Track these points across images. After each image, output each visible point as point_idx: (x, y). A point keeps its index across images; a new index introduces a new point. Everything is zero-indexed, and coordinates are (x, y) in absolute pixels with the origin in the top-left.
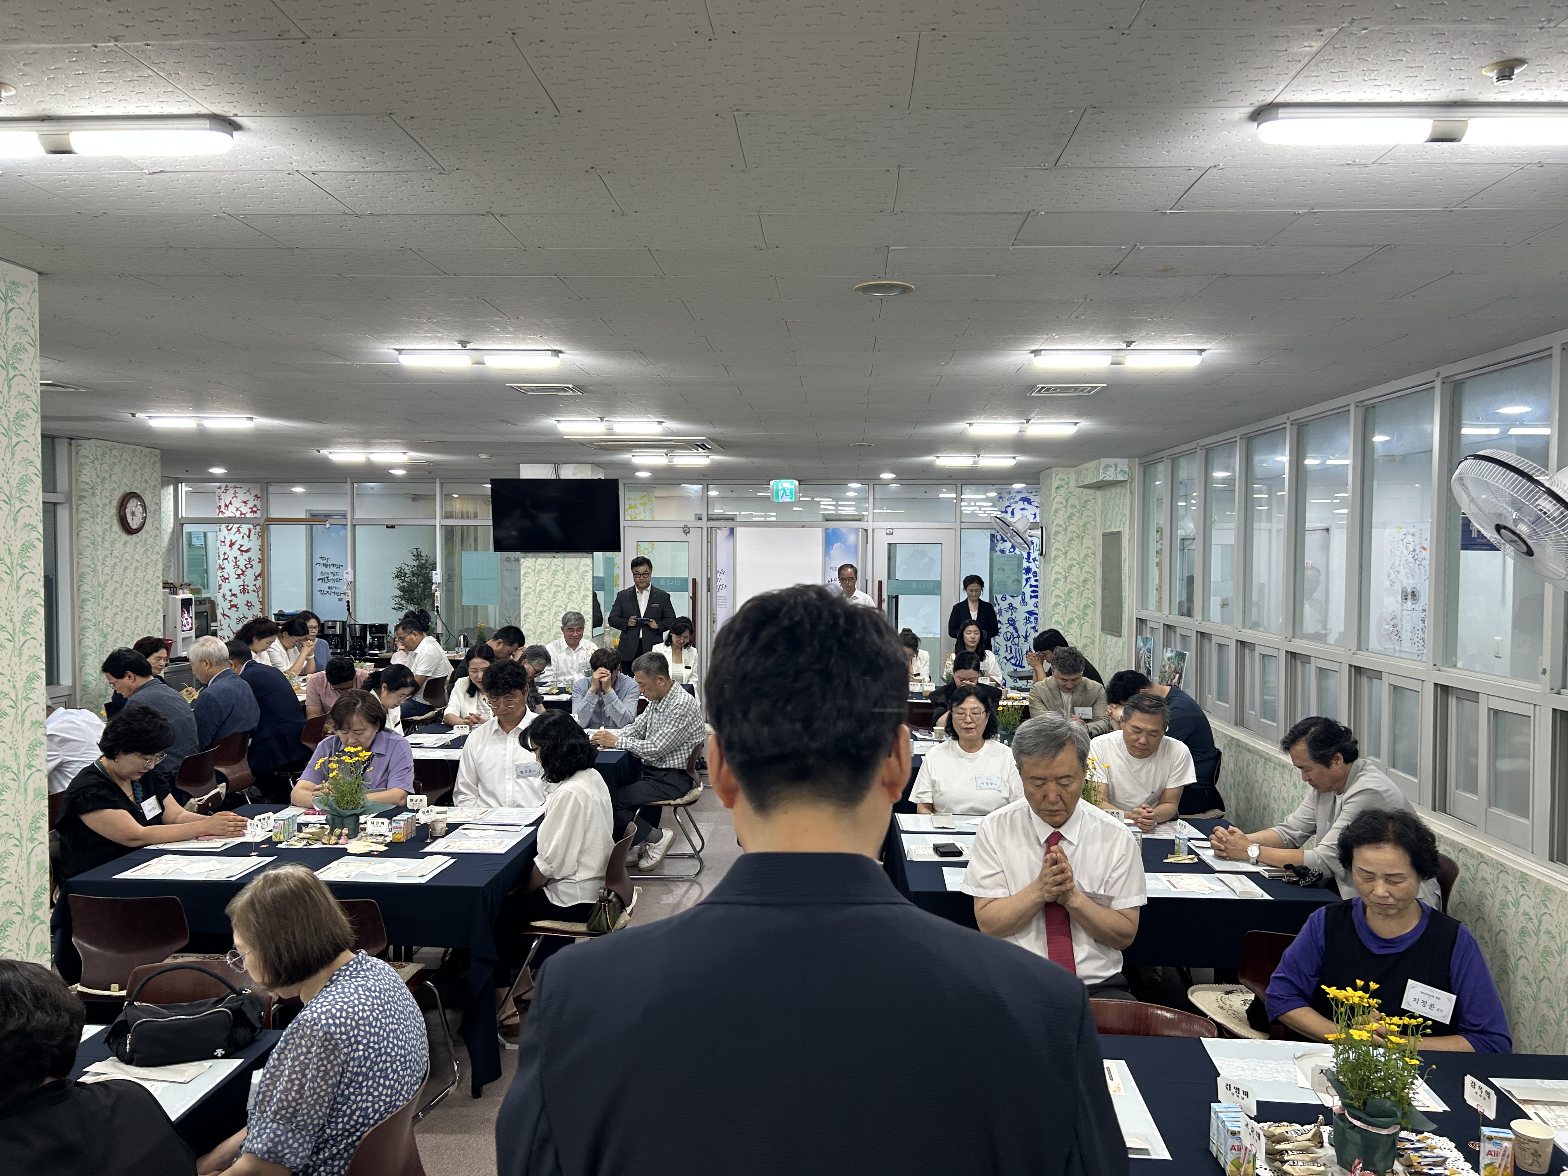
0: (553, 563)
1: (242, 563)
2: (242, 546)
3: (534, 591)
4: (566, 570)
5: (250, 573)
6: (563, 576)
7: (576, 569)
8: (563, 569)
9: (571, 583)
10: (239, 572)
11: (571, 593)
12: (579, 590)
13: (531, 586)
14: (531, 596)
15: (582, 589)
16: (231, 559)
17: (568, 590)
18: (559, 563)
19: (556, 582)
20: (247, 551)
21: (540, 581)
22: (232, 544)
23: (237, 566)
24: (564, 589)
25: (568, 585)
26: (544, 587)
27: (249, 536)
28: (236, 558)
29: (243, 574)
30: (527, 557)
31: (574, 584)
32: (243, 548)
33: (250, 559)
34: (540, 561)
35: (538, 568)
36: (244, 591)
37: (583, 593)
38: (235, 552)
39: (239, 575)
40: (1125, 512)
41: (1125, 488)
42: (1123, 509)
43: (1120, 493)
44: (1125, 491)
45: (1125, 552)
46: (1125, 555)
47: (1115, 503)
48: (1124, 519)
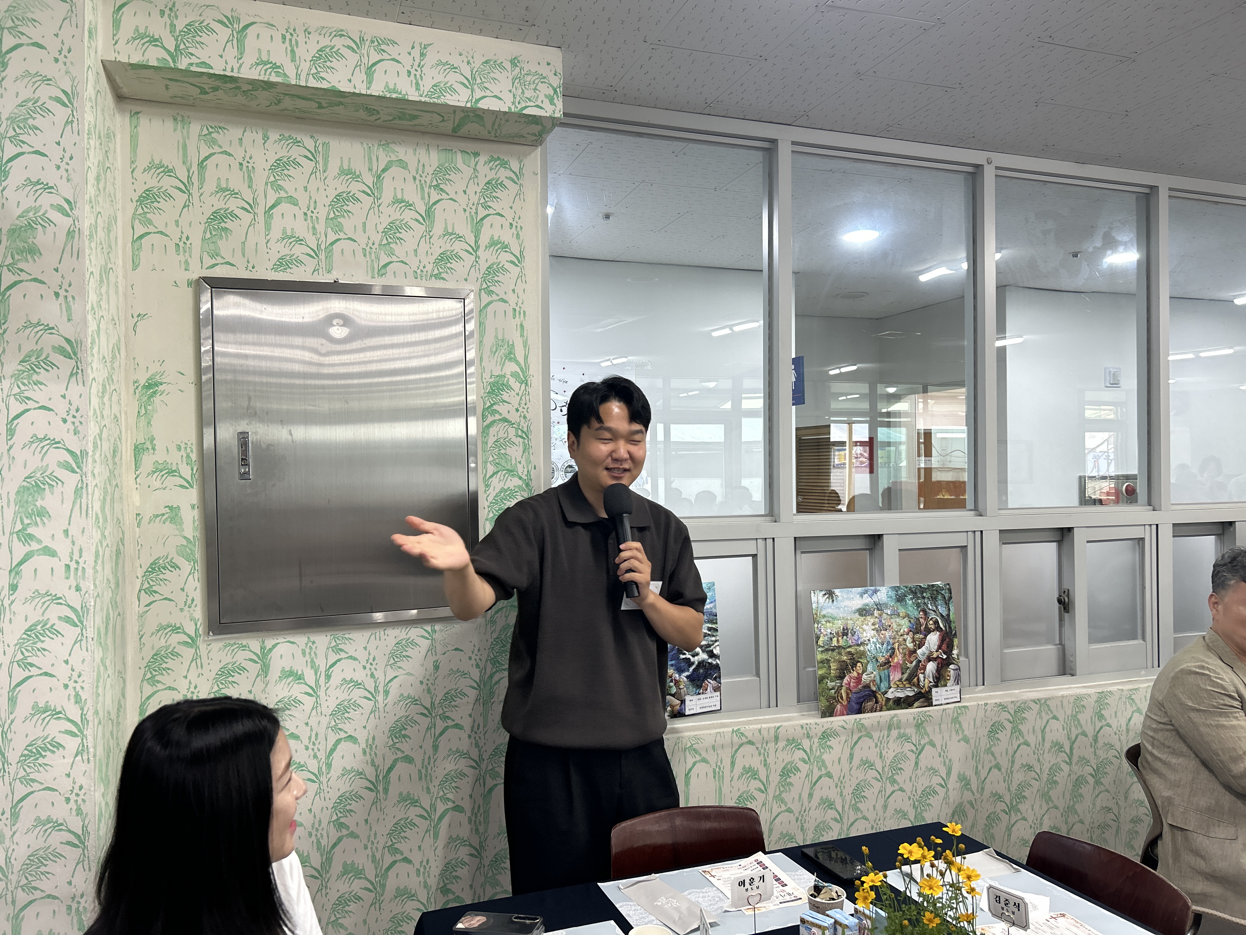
40: (507, 236)
41: (504, 164)
42: (477, 226)
43: (442, 172)
44: (503, 174)
45: (510, 356)
46: (511, 367)
47: (374, 192)
48: (486, 256)
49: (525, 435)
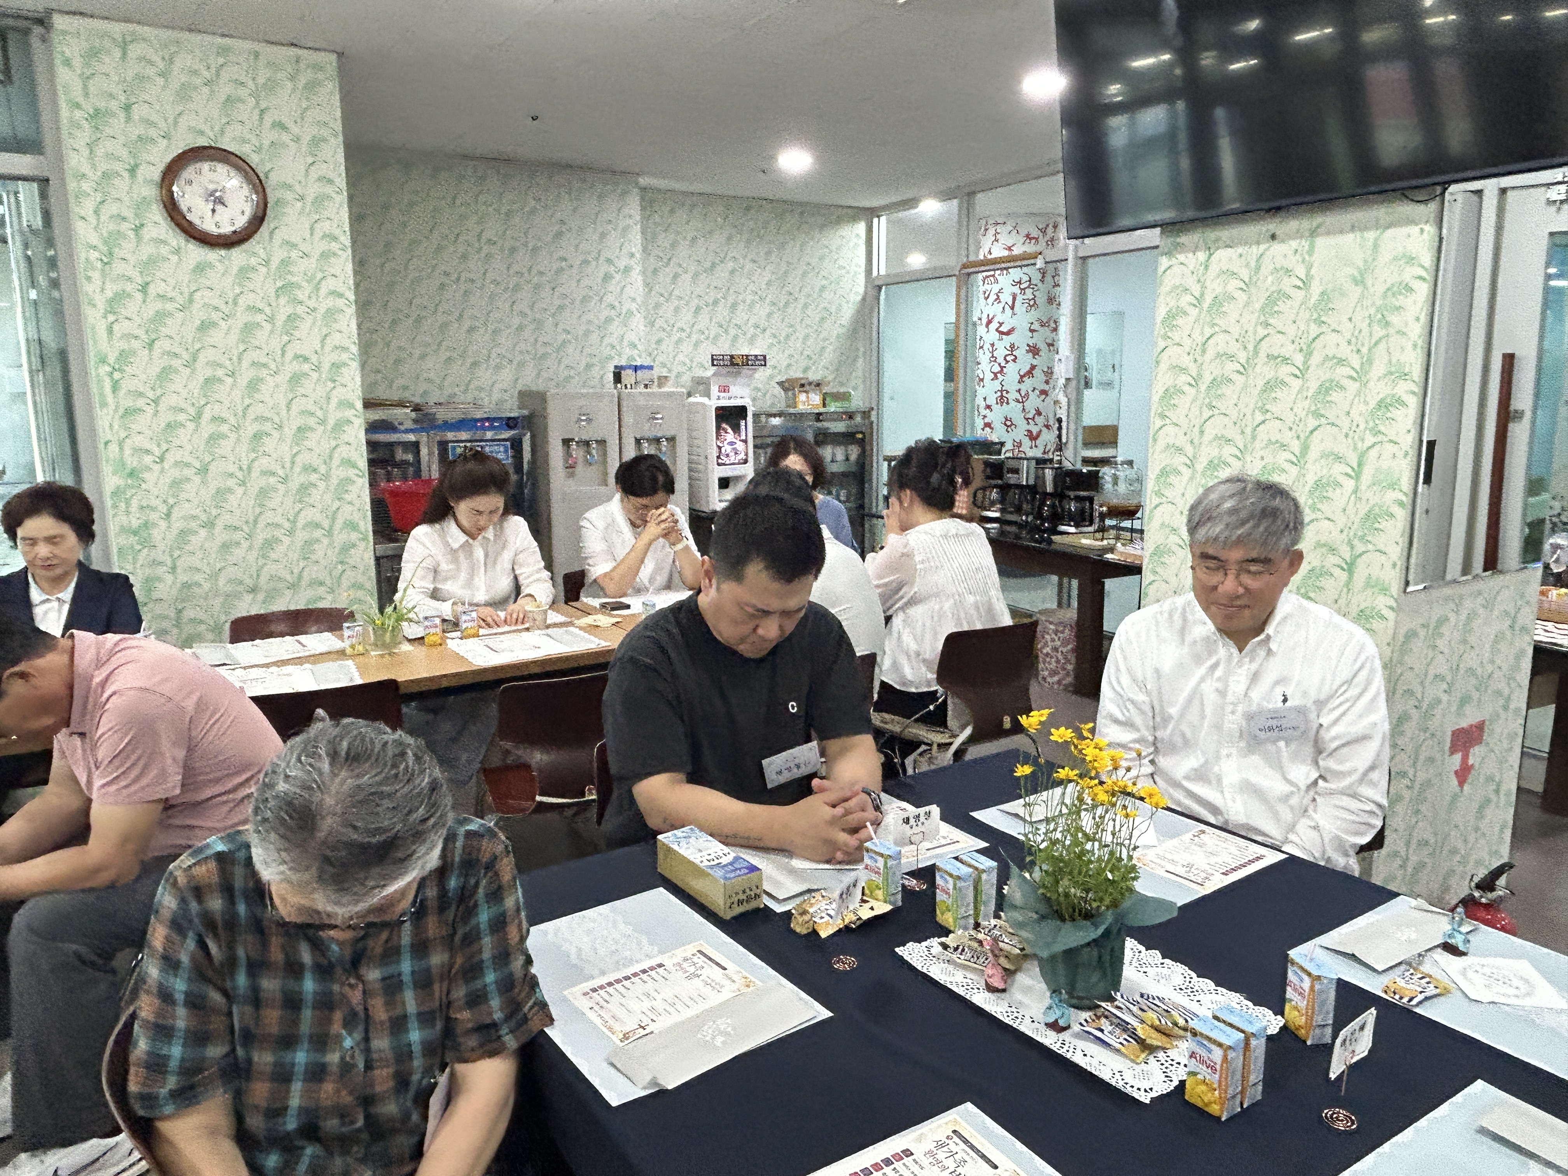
0: (1267, 267)
1: (1000, 353)
2: (1001, 324)
3: (1195, 382)
4: (1316, 289)
5: (1012, 372)
6: (1305, 315)
7: (1359, 281)
8: (1306, 284)
9: (1332, 344)
10: (996, 369)
11: (1326, 389)
12: (1360, 376)
13: (1186, 361)
14: (1183, 402)
15: (1379, 368)
16: (987, 346)
17: (1316, 377)
18: (1292, 262)
19: (1276, 344)
20: (1008, 333)
21: (1220, 343)
22: (989, 322)
23: (993, 359)
24: (1302, 374)
25: (1316, 359)
26: (1231, 367)
27: (1012, 308)
28: (993, 345)
29: (1001, 372)
30: (1179, 247)
31: (1345, 351)
32: (1003, 329)
33: (1012, 346)
34: (1223, 257)
35: (1215, 288)
36: (1002, 399)
37: (1378, 390)
38: (993, 336)
39: (995, 374)
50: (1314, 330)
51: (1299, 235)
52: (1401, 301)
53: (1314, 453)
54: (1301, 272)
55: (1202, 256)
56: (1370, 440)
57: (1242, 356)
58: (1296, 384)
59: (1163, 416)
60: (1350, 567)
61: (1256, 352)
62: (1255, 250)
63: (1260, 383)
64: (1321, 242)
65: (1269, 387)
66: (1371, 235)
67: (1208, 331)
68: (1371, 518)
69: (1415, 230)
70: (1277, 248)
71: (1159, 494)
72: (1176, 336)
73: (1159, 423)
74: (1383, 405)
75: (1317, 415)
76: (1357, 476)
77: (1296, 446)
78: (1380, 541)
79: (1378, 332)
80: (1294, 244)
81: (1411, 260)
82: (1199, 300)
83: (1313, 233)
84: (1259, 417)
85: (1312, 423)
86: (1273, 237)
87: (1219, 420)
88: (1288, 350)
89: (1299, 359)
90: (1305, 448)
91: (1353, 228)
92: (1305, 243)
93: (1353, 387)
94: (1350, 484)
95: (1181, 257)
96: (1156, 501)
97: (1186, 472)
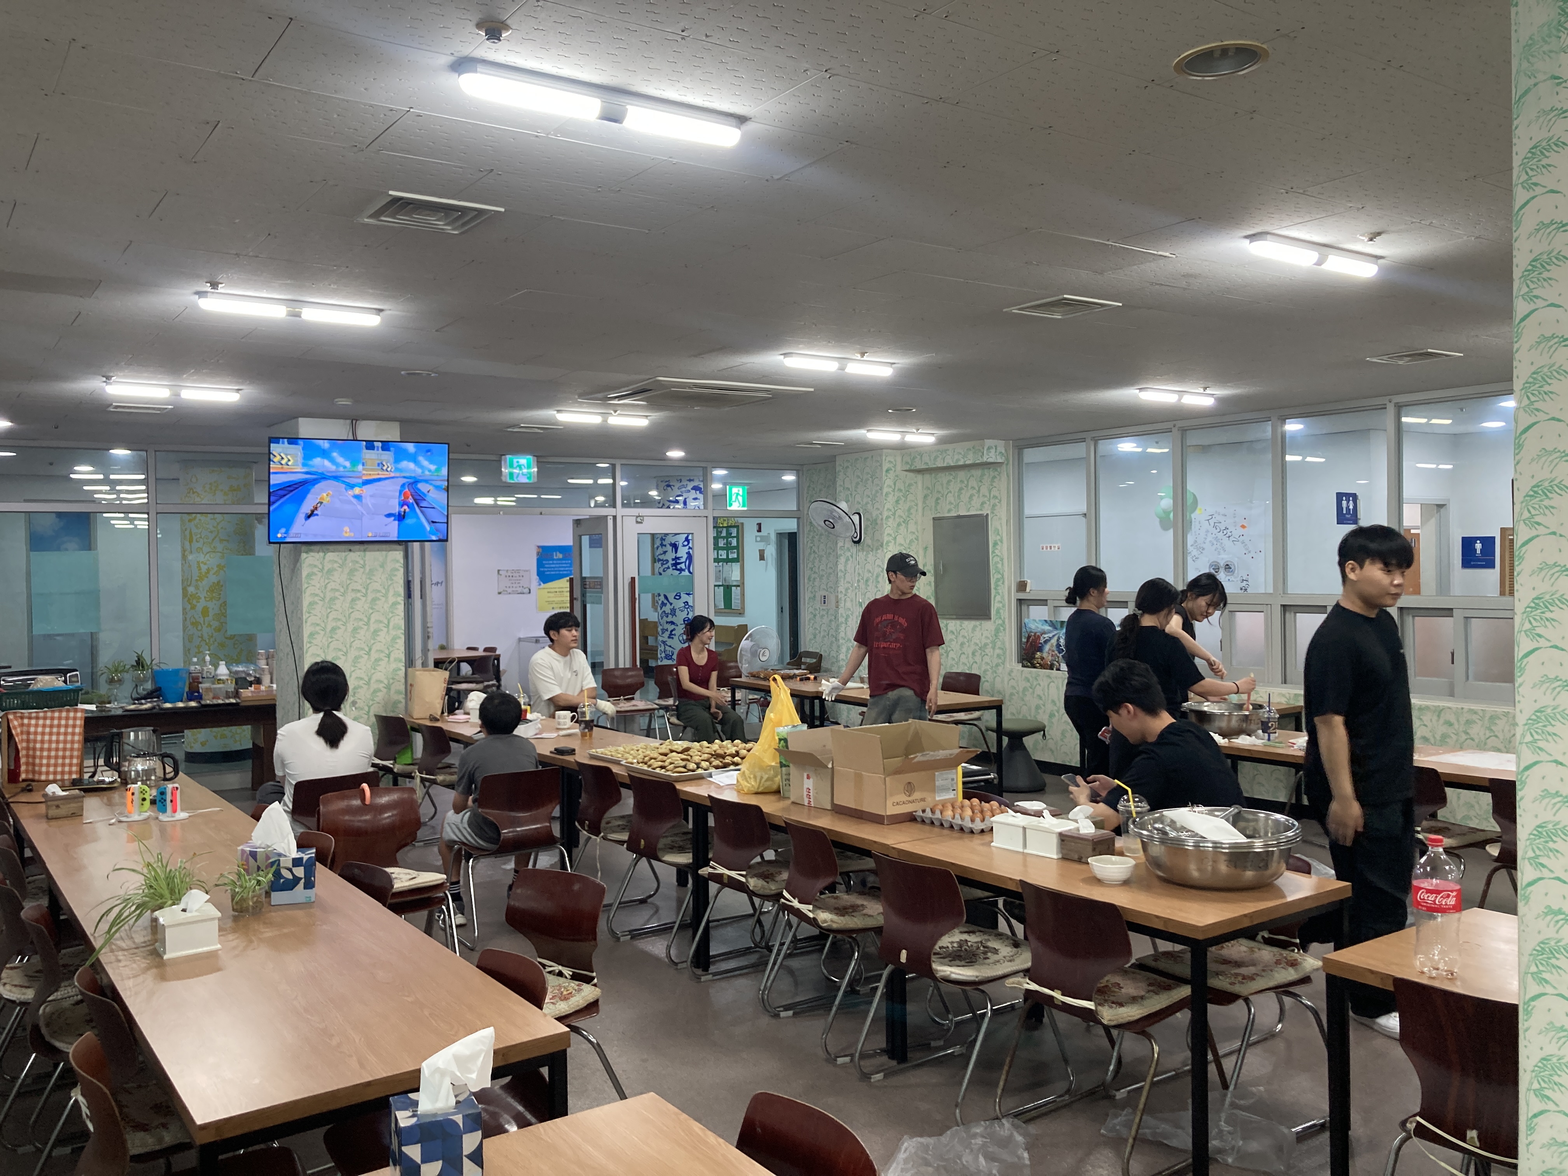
0: (348, 560)
3: (323, 599)
6: (364, 576)
7: (382, 566)
8: (364, 566)
9: (375, 586)
11: (374, 600)
12: (385, 596)
13: (317, 592)
14: (317, 607)
15: (391, 593)
17: (371, 596)
18: (358, 559)
19: (355, 586)
26: (337, 594)
30: (312, 551)
31: (379, 588)
35: (328, 566)
37: (391, 600)
40: (997, 494)
41: (996, 470)
42: (990, 491)
43: (982, 475)
44: (996, 473)
45: (998, 534)
46: (998, 537)
47: (967, 486)
48: (992, 501)
49: (1002, 560)
50: (368, 581)
51: (360, 550)
52: (396, 573)
53: (372, 620)
54: (362, 562)
55: (321, 554)
56: (391, 615)
57: (342, 590)
58: (364, 599)
59: (309, 613)
60: (388, 656)
61: (347, 588)
62: (344, 554)
63: (350, 599)
64: (368, 553)
65: (353, 600)
66: (384, 553)
67: (327, 581)
68: (394, 639)
69: (397, 553)
70: (351, 554)
71: (310, 643)
72: (312, 582)
73: (308, 615)
74: (395, 604)
75: (372, 608)
76: (388, 626)
77: (366, 619)
78: (397, 646)
79: (390, 582)
80: (359, 553)
81: (398, 561)
82: (322, 570)
83: (365, 551)
84: (351, 610)
85: (371, 611)
86: (350, 550)
87: (334, 612)
88: (359, 588)
89: (364, 591)
90: (369, 619)
91: (378, 550)
92: (362, 553)
93: (383, 599)
94: (385, 630)
95: (312, 554)
96: (309, 645)
97: (322, 633)
